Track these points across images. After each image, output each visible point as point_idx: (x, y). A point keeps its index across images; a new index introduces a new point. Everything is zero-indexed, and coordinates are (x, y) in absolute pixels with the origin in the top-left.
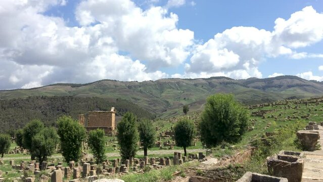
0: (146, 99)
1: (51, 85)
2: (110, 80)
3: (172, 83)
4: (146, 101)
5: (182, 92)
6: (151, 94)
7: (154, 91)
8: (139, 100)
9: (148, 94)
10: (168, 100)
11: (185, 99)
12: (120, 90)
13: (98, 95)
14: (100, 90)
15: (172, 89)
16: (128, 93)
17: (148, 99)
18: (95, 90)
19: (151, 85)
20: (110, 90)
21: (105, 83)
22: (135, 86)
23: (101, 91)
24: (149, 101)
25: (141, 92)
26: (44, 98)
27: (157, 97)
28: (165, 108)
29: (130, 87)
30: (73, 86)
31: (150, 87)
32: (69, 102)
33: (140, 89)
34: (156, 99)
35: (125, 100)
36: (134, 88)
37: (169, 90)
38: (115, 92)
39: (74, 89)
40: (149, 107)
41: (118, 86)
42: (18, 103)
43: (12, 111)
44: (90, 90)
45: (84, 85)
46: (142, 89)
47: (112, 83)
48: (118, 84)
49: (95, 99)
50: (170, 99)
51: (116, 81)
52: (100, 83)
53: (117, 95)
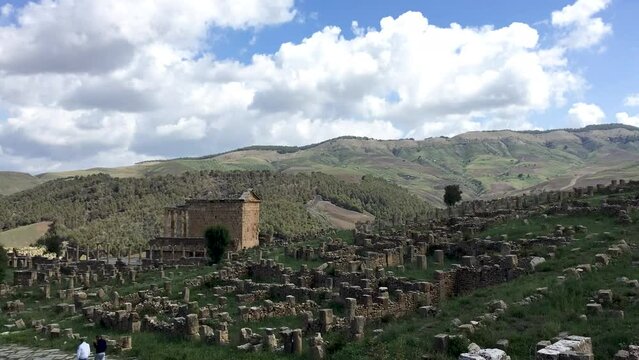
0: (430, 176)
1: (239, 150)
2: (355, 138)
3: (491, 142)
4: (431, 180)
5: (516, 160)
6: (444, 166)
7: (449, 160)
8: (414, 178)
9: (436, 166)
10: (478, 179)
11: (520, 176)
12: (375, 158)
13: (325, 169)
15: (491, 155)
16: (391, 164)
17: (435, 178)
18: (324, 158)
19: (442, 147)
20: (354, 158)
21: (345, 143)
22: (409, 150)
23: (336, 160)
24: (435, 182)
25: (419, 160)
26: (213, 174)
27: (455, 173)
28: (471, 195)
29: (395, 152)
30: (282, 150)
31: (442, 151)
32: (262, 183)
33: (417, 154)
34: (451, 176)
35: (381, 179)
36: (404, 153)
37: (486, 156)
38: (364, 161)
39: (283, 157)
40: (435, 193)
41: (373, 151)
42: (165, 184)
43: (150, 200)
44: (313, 159)
45: (303, 148)
46: (422, 154)
47: (358, 145)
48: (372, 146)
49: (317, 176)
50: (485, 178)
51: (367, 139)
52: (334, 144)
53: (365, 169)
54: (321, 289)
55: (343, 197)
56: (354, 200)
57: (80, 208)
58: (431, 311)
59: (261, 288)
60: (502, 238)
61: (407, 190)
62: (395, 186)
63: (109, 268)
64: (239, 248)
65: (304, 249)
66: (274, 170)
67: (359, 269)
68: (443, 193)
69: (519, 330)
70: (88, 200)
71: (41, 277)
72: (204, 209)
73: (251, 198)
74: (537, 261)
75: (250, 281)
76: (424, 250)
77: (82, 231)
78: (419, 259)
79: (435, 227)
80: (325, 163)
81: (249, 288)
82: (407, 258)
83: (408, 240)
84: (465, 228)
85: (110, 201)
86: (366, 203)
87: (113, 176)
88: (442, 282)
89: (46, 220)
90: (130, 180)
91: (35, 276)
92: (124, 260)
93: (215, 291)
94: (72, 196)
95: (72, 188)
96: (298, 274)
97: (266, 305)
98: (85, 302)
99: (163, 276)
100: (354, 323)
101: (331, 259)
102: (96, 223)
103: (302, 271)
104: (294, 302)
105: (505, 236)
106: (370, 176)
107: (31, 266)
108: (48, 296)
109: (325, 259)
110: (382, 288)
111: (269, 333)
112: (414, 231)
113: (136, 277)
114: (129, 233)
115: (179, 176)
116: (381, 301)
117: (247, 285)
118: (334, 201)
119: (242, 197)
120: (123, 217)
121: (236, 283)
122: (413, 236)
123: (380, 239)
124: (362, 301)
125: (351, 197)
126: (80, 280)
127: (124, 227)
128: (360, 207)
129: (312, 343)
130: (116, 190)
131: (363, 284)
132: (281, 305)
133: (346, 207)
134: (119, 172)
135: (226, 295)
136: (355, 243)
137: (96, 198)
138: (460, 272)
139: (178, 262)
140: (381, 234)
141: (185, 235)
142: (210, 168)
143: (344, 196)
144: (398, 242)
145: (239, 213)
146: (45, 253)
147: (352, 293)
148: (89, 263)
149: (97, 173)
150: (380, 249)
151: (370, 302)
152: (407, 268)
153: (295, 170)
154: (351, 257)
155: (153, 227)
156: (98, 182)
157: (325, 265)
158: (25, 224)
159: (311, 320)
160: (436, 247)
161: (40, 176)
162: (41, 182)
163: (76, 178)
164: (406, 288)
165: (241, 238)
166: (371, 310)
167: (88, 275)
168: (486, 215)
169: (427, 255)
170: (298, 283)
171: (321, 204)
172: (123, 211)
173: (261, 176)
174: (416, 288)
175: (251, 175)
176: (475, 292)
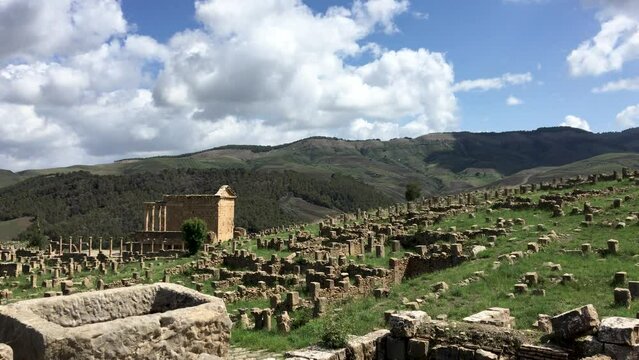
0: (394, 175)
1: (215, 149)
4: (396, 179)
5: (473, 160)
6: (407, 165)
7: (413, 159)
8: (380, 176)
9: (400, 165)
10: (440, 177)
13: (296, 167)
14: (304, 157)
16: (359, 163)
17: (398, 176)
18: (294, 158)
19: (406, 147)
20: (325, 157)
21: (315, 143)
22: (374, 150)
23: (308, 159)
24: (399, 180)
25: (385, 160)
26: (191, 172)
27: (418, 171)
28: (432, 192)
29: (363, 151)
30: (256, 149)
31: (406, 151)
33: (383, 154)
34: (414, 174)
35: (349, 177)
36: (371, 153)
38: (334, 160)
39: (257, 156)
40: (399, 191)
41: (341, 150)
42: (144, 181)
43: (130, 196)
44: (286, 157)
45: (275, 148)
46: (388, 154)
47: (328, 144)
48: (342, 145)
49: (289, 175)
50: (446, 176)
51: (336, 139)
52: (306, 144)
53: (335, 167)
54: (290, 276)
55: (314, 194)
56: (324, 196)
57: (61, 203)
58: (385, 292)
59: (235, 275)
60: (452, 230)
61: (373, 187)
62: (362, 183)
63: (91, 259)
64: (216, 242)
65: (276, 241)
66: (248, 168)
67: (325, 258)
68: (405, 190)
69: (457, 307)
70: (68, 196)
71: (26, 269)
72: (181, 205)
73: (227, 195)
74: (478, 249)
75: (225, 269)
76: (382, 241)
77: (63, 226)
78: (378, 249)
79: (394, 220)
80: (296, 162)
81: (224, 276)
82: (368, 248)
83: (370, 232)
84: (420, 222)
85: (90, 197)
86: (335, 200)
87: (93, 173)
88: (397, 268)
89: (28, 215)
90: (110, 177)
91: (19, 268)
92: (106, 253)
93: (193, 279)
94: (53, 193)
95: (53, 185)
96: (269, 263)
97: (240, 290)
98: (71, 290)
99: (144, 266)
100: (317, 304)
101: (300, 249)
102: (77, 218)
103: (273, 260)
104: (265, 287)
105: (454, 228)
106: (339, 174)
107: (15, 259)
108: (35, 285)
109: (294, 249)
110: (343, 274)
111: (242, 312)
112: (375, 224)
113: (118, 267)
114: (108, 228)
115: (158, 173)
116: (342, 285)
117: (222, 273)
118: (305, 198)
119: (218, 194)
120: (103, 213)
121: (211, 272)
122: (375, 229)
123: (344, 232)
124: (325, 285)
125: (321, 194)
126: (64, 271)
127: (104, 222)
128: (329, 204)
129: (279, 320)
130: (96, 187)
131: (327, 271)
132: (255, 290)
133: (317, 203)
134: (99, 169)
135: (204, 282)
136: (321, 235)
137: (77, 195)
138: (412, 260)
139: (157, 255)
140: (345, 226)
141: (163, 229)
142: (187, 166)
143: (315, 192)
144: (360, 234)
145: (215, 209)
146: (28, 247)
147: (317, 278)
148: (73, 256)
149: (77, 170)
150: (343, 240)
151: (332, 286)
152: (367, 257)
153: (269, 168)
154: (318, 248)
155: (132, 222)
156: (78, 179)
157: (294, 254)
158: (7, 219)
159: (279, 301)
160: (393, 238)
161: (22, 173)
162: (22, 179)
163: (57, 175)
164: (365, 274)
165: (216, 232)
166: (333, 293)
167: (72, 266)
168: (440, 210)
169: (385, 245)
170: (269, 271)
171: (293, 200)
172: (103, 207)
173: (236, 173)
174: (373, 273)
175: (227, 173)
176: (423, 276)
